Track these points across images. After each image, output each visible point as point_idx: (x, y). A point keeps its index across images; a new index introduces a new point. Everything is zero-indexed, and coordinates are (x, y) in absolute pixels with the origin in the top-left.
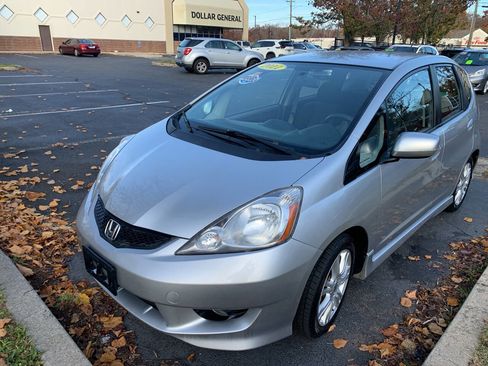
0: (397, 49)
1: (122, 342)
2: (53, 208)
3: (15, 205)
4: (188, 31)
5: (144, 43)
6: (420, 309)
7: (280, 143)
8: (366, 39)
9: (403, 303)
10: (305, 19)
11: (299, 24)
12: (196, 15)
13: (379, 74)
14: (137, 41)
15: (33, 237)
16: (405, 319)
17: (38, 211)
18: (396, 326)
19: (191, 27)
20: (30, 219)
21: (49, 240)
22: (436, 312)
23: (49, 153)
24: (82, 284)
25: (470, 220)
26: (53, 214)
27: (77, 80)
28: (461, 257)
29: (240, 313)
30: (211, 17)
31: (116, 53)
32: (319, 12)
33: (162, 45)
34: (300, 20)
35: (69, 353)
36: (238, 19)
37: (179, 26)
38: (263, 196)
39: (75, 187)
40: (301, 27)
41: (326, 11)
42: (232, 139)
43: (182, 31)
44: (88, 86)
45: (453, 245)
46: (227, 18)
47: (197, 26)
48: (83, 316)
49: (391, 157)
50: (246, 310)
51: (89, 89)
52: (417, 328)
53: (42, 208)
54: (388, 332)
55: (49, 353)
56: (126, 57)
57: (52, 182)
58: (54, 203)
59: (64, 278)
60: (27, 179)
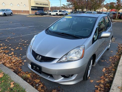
0: (87, 12)
1: (42, 85)
2: (13, 54)
3: (2, 54)
4: (35, 8)
5: (23, 11)
6: (107, 72)
7: (76, 35)
8: (79, 10)
9: (103, 71)
10: (65, 5)
11: (64, 6)
12: (37, 4)
13: (95, 19)
14: (22, 11)
15: (10, 62)
16: (104, 74)
17: (9, 55)
18: (103, 76)
19: (36, 7)
20: (8, 57)
21: (15, 62)
22: (111, 72)
23: (7, 40)
24: (27, 73)
25: (112, 52)
26: (13, 56)
27: (8, 21)
28: (112, 60)
29: (72, 75)
30: (41, 4)
31: (16, 14)
32: (68, 3)
33: (28, 12)
34: (64, 5)
35: (32, 89)
36: (48, 5)
37: (32, 6)
38: (76, 48)
39: (17, 49)
40: (64, 7)
41: (70, 3)
42: (64, 35)
43: (33, 8)
44: (11, 22)
45: (110, 57)
46: (45, 5)
47: (37, 7)
48: (30, 80)
49: (100, 37)
50: (73, 75)
51: (12, 23)
52: (108, 76)
53: (10, 54)
54: (101, 78)
55: (27, 89)
56: (19, 15)
57: (10, 48)
58: (12, 53)
59: (22, 71)
60: (3, 47)
